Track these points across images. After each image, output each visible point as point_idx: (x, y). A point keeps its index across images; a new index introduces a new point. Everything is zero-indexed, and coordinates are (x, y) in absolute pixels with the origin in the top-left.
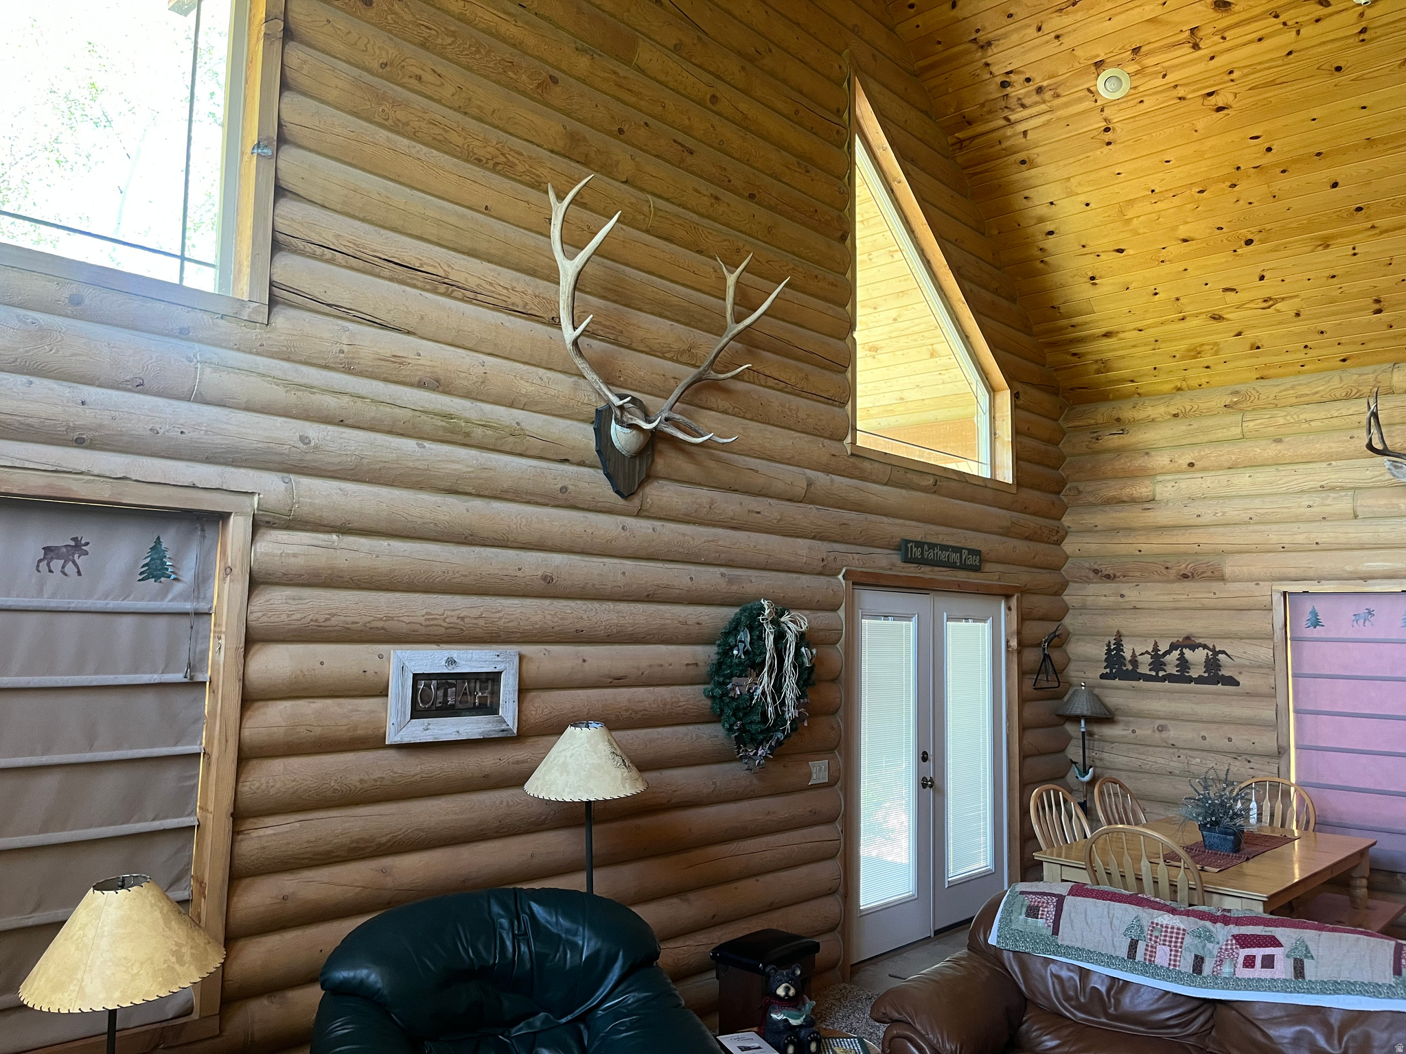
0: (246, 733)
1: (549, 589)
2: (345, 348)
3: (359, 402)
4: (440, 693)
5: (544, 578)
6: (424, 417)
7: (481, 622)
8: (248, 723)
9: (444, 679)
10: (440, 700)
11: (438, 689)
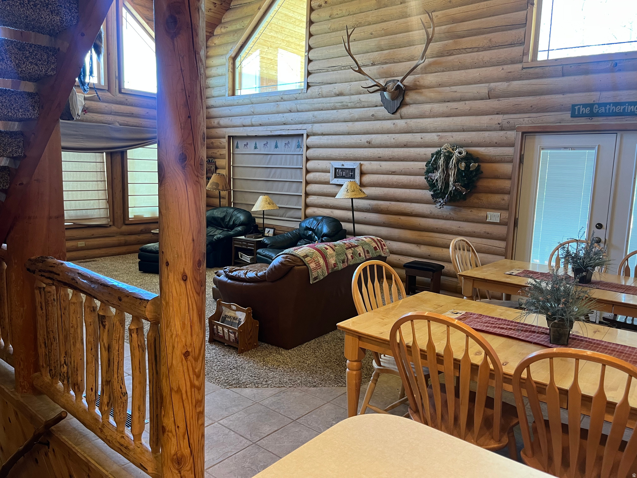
0: (307, 178)
1: (370, 145)
2: (320, 92)
3: (323, 104)
4: (342, 173)
5: (367, 142)
6: (336, 104)
7: (351, 155)
8: (307, 176)
9: (343, 169)
10: (342, 174)
11: (341, 171)
